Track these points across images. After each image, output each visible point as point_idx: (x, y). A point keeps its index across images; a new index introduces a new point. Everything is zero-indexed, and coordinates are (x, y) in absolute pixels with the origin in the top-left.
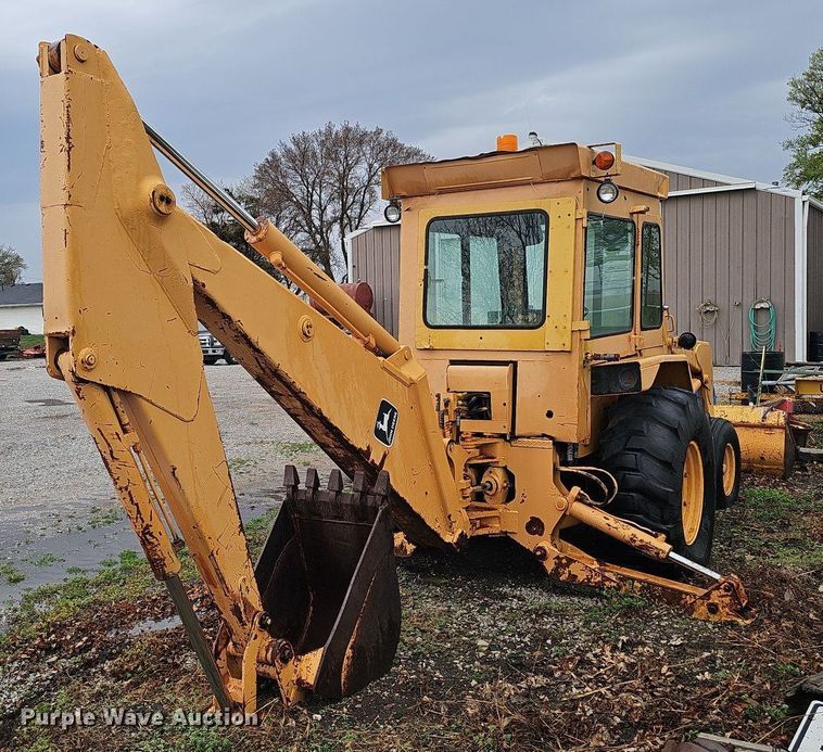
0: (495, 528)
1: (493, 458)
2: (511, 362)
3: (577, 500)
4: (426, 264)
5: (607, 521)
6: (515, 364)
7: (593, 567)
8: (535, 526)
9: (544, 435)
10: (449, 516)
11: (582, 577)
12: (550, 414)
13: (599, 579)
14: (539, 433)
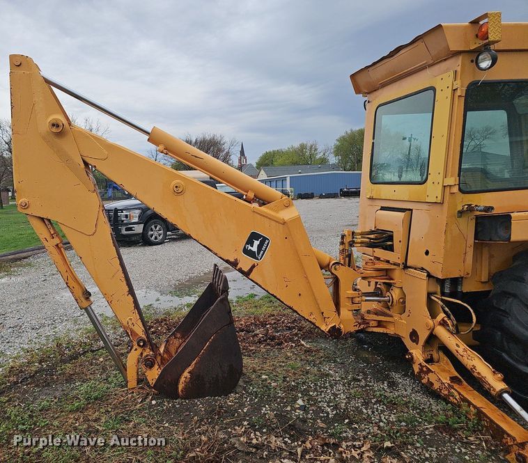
0: (391, 330)
1: (392, 279)
2: (410, 210)
3: (440, 324)
4: (374, 139)
5: (457, 348)
6: (412, 210)
7: (444, 381)
8: (414, 336)
9: (423, 269)
10: (323, 313)
11: (436, 386)
12: (427, 253)
13: (446, 392)
14: (420, 266)
